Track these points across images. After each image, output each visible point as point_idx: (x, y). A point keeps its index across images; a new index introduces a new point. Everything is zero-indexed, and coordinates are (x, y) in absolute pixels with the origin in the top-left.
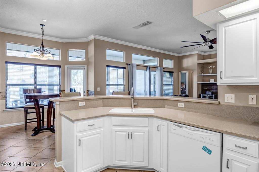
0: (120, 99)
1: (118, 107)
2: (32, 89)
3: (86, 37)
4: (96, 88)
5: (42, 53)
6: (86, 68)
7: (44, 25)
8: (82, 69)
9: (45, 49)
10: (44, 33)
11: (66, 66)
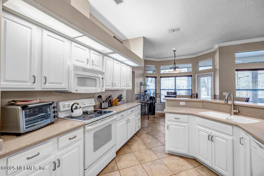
0: (219, 103)
1: (217, 111)
2: (170, 92)
3: (212, 48)
4: (221, 93)
5: (175, 68)
6: (213, 75)
7: (176, 51)
8: (209, 76)
9: (176, 66)
10: (176, 55)
11: (196, 75)
